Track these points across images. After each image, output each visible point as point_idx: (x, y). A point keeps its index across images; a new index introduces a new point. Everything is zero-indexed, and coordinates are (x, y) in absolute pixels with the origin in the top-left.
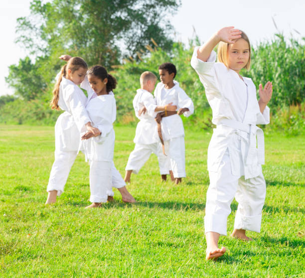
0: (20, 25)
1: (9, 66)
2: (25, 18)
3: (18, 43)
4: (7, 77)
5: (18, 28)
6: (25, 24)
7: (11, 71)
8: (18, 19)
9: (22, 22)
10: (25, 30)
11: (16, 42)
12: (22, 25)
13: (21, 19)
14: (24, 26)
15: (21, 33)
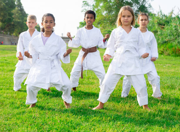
0: (84, 4)
1: (80, 22)
2: (86, 1)
3: (83, 12)
4: (78, 27)
5: (83, 6)
6: (86, 4)
7: (80, 25)
8: (83, 2)
9: (85, 3)
10: (86, 6)
11: (82, 12)
12: (85, 4)
13: (85, 1)
14: (86, 5)
15: (84, 8)
